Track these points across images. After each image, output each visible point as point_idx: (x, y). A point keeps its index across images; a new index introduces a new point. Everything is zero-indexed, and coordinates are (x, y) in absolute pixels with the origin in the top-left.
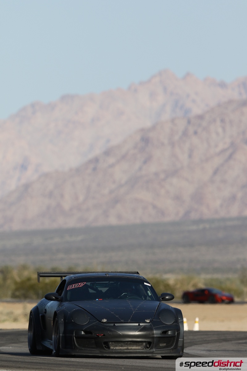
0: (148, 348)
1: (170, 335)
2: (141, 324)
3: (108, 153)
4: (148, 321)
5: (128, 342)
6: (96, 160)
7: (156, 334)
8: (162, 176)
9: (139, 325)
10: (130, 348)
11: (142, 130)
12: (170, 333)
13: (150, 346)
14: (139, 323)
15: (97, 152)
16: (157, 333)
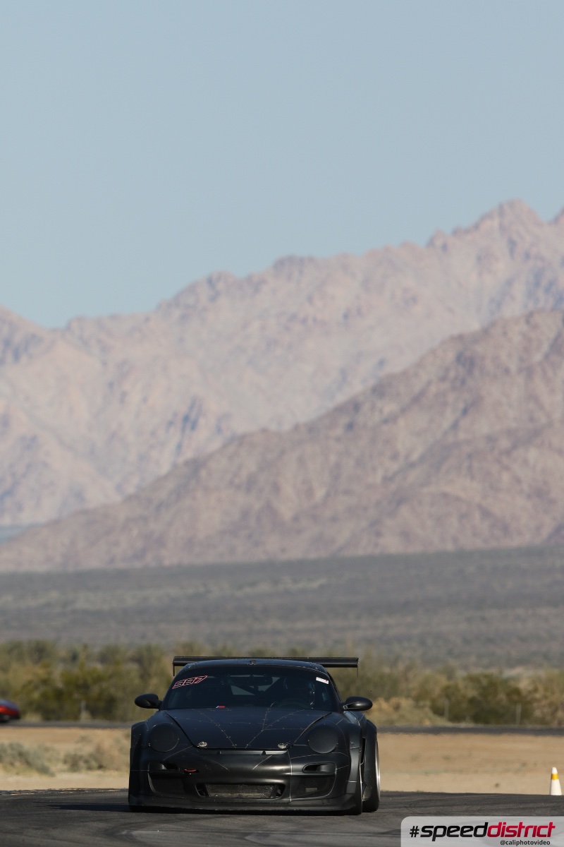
0: (279, 795)
1: (323, 773)
2: (267, 752)
3: (380, 390)
4: (283, 747)
5: (241, 784)
6: (355, 406)
7: (294, 771)
8: (505, 443)
9: (264, 753)
10: (245, 795)
11: (460, 338)
12: (324, 769)
13: (282, 792)
14: (264, 750)
15: (357, 387)
16: (295, 768)
